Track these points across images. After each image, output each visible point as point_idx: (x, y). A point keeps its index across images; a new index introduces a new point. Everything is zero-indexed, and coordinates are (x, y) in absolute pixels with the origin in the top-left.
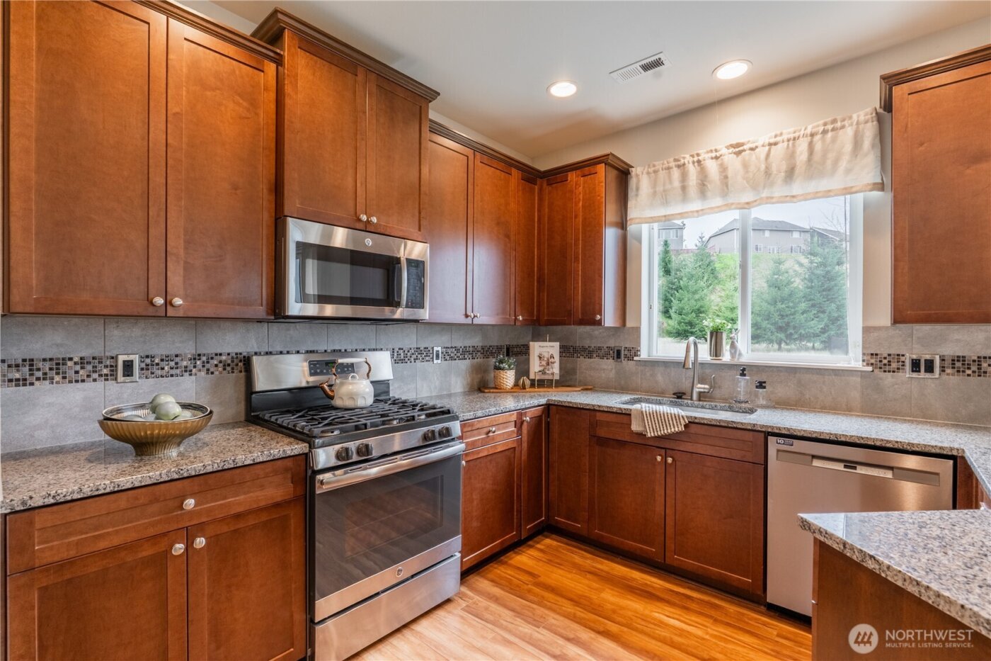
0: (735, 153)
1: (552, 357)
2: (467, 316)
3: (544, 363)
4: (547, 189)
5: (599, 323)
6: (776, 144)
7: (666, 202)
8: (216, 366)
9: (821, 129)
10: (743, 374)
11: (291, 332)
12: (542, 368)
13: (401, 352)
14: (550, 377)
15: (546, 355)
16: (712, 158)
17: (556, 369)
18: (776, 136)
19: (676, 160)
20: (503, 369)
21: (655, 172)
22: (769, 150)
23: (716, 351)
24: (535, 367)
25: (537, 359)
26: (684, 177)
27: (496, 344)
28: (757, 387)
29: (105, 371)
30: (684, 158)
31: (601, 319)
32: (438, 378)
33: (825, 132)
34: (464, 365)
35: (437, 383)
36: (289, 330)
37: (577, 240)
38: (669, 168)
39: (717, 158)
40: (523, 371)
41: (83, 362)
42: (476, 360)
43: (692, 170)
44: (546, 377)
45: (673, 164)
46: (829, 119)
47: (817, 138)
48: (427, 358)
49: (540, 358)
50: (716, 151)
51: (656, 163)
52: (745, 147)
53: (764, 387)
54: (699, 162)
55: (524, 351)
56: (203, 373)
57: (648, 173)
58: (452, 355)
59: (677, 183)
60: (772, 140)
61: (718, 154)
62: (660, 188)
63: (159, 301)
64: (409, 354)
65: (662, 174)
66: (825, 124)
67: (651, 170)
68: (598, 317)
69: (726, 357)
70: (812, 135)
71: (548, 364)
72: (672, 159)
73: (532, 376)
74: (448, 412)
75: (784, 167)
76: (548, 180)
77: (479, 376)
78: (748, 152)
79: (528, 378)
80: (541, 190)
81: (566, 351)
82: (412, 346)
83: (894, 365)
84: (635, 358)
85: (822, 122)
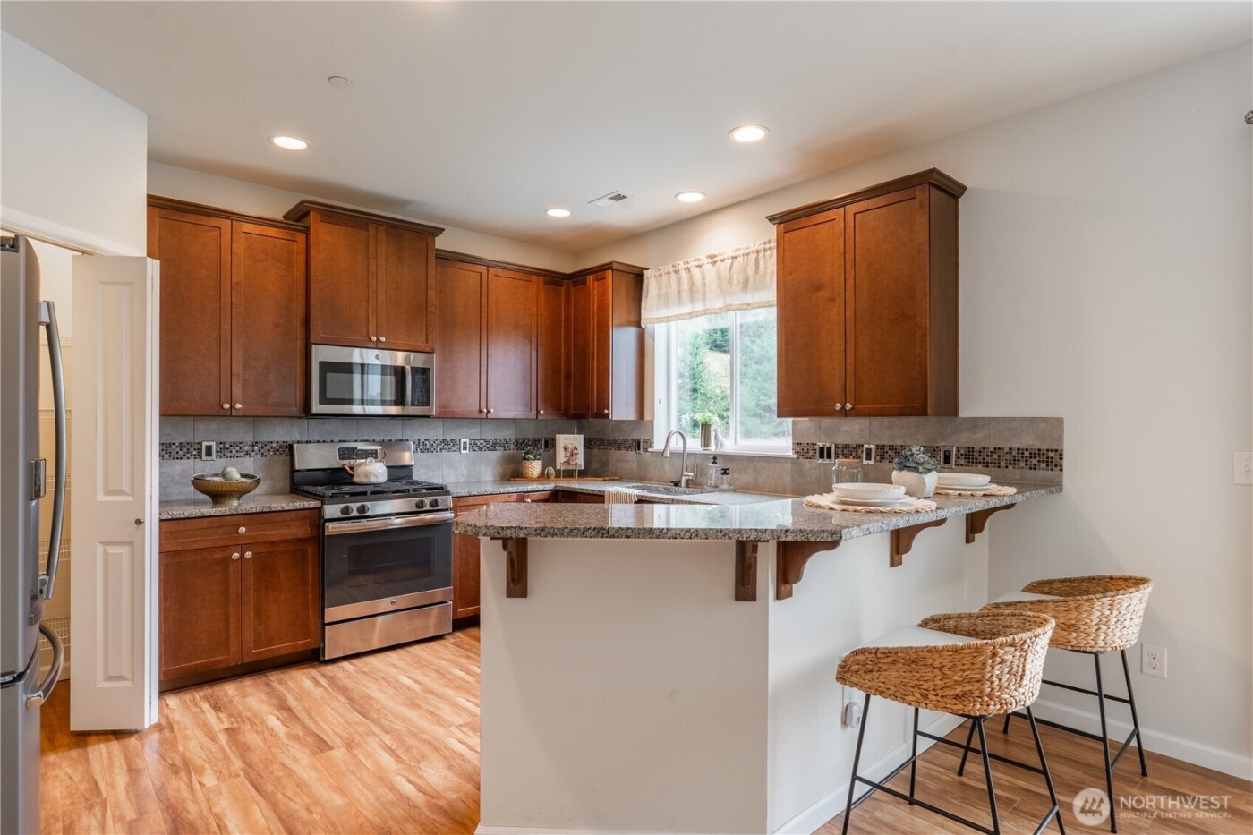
0: (712, 263)
1: (575, 448)
2: (481, 412)
3: (569, 454)
4: (573, 290)
5: (607, 416)
6: (736, 257)
7: (667, 305)
8: (269, 450)
9: (762, 247)
10: (714, 463)
11: (327, 426)
12: (567, 459)
13: (427, 443)
14: (573, 468)
15: (571, 447)
16: (697, 266)
17: (580, 461)
18: (736, 250)
19: (674, 266)
20: (528, 459)
21: (660, 275)
22: (732, 263)
23: (706, 443)
24: (561, 458)
25: (563, 450)
26: (679, 280)
27: (531, 437)
28: (722, 474)
29: (195, 452)
30: (679, 265)
31: (608, 414)
32: (465, 467)
33: (765, 250)
34: (495, 456)
35: (465, 472)
36: (324, 424)
37: (593, 339)
38: (669, 273)
39: (700, 266)
40: (551, 461)
41: (181, 446)
42: (508, 451)
43: (684, 274)
44: (571, 468)
45: (671, 269)
46: (766, 240)
47: (762, 253)
48: (454, 449)
49: (565, 449)
50: (699, 260)
51: (660, 267)
52: (717, 259)
53: (728, 474)
54: (688, 269)
55: (550, 444)
56: (259, 456)
57: (655, 276)
58: (481, 446)
59: (674, 288)
60: (734, 254)
61: (700, 263)
62: (663, 291)
63: (227, 406)
64: (435, 445)
65: (664, 278)
66: (765, 243)
67: (657, 274)
68: (606, 411)
69: (713, 449)
70: (758, 252)
71: (572, 455)
72: (671, 265)
73: (558, 467)
74: (441, 488)
75: (741, 278)
76: (574, 282)
77: (512, 466)
78: (719, 263)
79: (554, 467)
80: (568, 291)
81: (588, 444)
82: (438, 438)
83: (811, 453)
84: (649, 450)
85: (762, 241)
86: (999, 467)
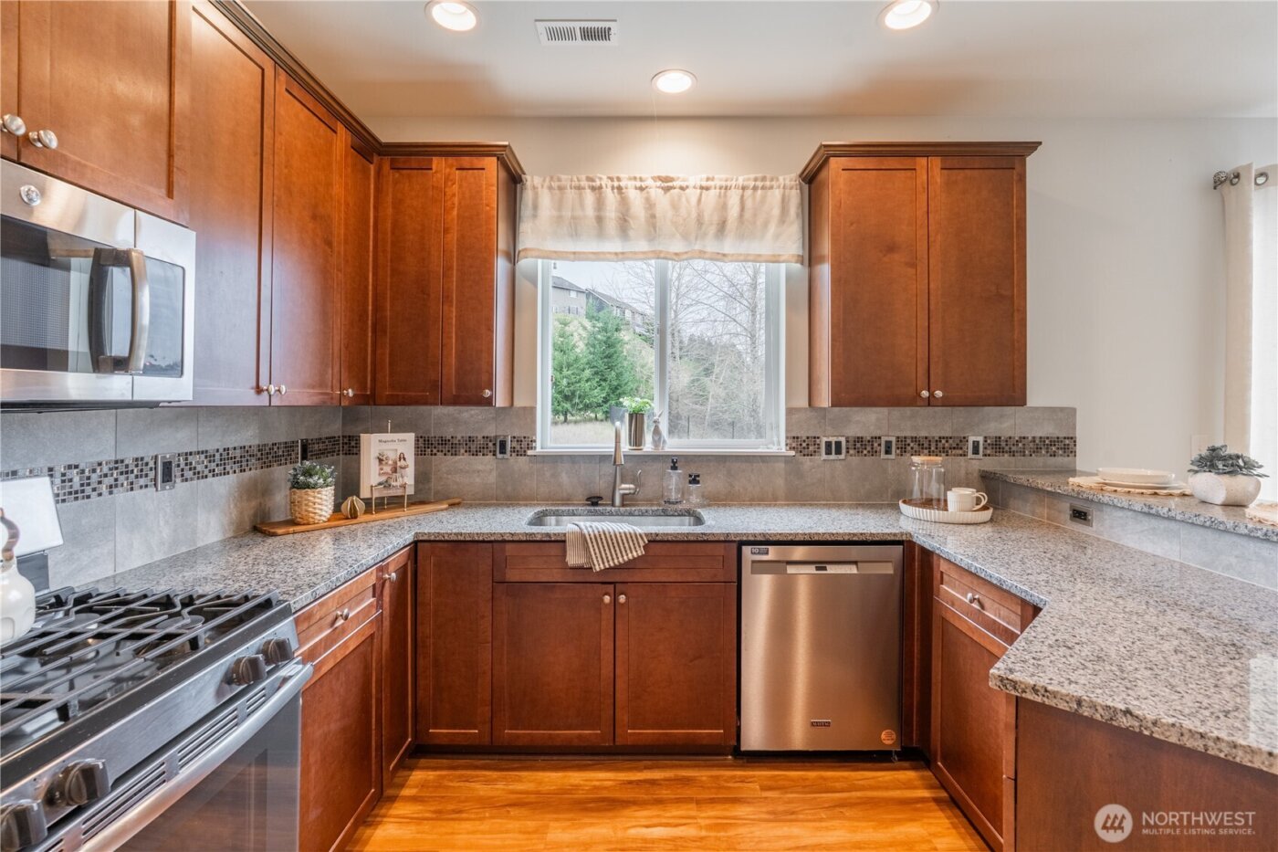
0: (662, 188)
1: (402, 457)
2: (259, 390)
3: (388, 469)
4: (390, 176)
5: (489, 402)
6: (707, 189)
7: (575, 234)
9: (752, 184)
10: (674, 468)
12: (383, 479)
13: (73, 473)
14: (399, 492)
15: (392, 456)
16: (636, 188)
17: (409, 478)
18: (708, 179)
19: (590, 179)
20: (314, 487)
21: (561, 188)
22: (701, 195)
23: (637, 439)
24: (371, 477)
25: (375, 465)
26: (600, 204)
27: (283, 440)
28: (690, 482)
30: (600, 179)
31: (491, 396)
32: (167, 522)
33: (755, 188)
34: (224, 486)
35: (166, 533)
37: (448, 269)
38: (579, 188)
39: (641, 189)
40: (348, 486)
42: (247, 473)
43: (611, 198)
44: (392, 493)
45: (584, 183)
46: (760, 175)
47: (749, 192)
48: (142, 481)
49: (380, 461)
50: (641, 180)
51: (563, 177)
52: (675, 184)
53: (698, 482)
54: (619, 188)
55: (350, 447)
57: (550, 188)
58: (199, 468)
59: (590, 211)
60: (704, 184)
61: (643, 184)
62: (567, 214)
64: (95, 477)
65: (570, 194)
66: (756, 180)
67: (555, 184)
68: (487, 393)
69: (648, 446)
70: (744, 188)
71: (395, 470)
72: (584, 177)
73: (365, 493)
75: (716, 219)
76: (392, 162)
77: (254, 503)
78: (677, 191)
79: (358, 496)
80: (379, 173)
81: (425, 446)
82: (104, 458)
83: (811, 448)
84: (529, 452)
85: (752, 176)
86: (1024, 456)
